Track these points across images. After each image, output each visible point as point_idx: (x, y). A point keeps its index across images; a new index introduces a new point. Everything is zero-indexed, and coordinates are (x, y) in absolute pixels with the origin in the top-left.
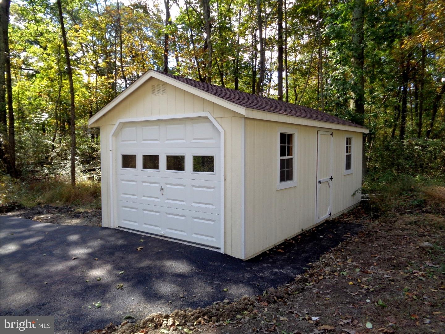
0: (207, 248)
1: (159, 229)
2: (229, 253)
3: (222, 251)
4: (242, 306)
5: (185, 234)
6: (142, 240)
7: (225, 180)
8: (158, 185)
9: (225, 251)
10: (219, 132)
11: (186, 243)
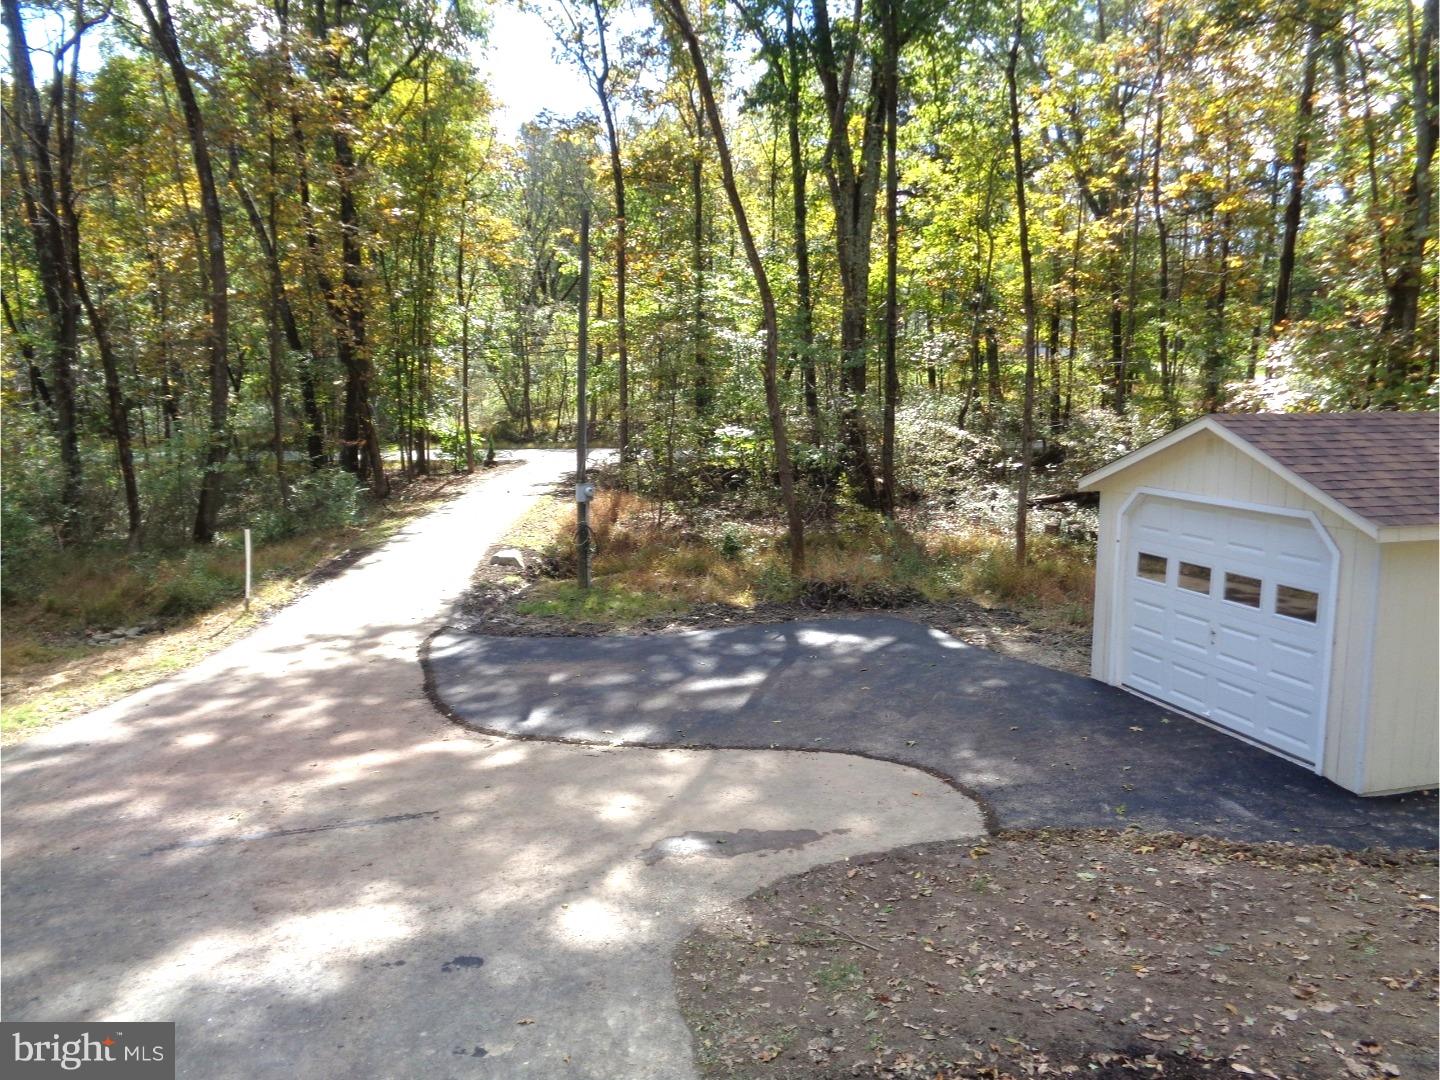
0: (1289, 759)
1: (1202, 705)
2: (1331, 776)
3: (1318, 770)
4: (1313, 856)
5: (1251, 724)
6: (1166, 721)
7: (1334, 643)
8: (1204, 624)
9: (1324, 770)
10: (1329, 555)
11: (1251, 743)
